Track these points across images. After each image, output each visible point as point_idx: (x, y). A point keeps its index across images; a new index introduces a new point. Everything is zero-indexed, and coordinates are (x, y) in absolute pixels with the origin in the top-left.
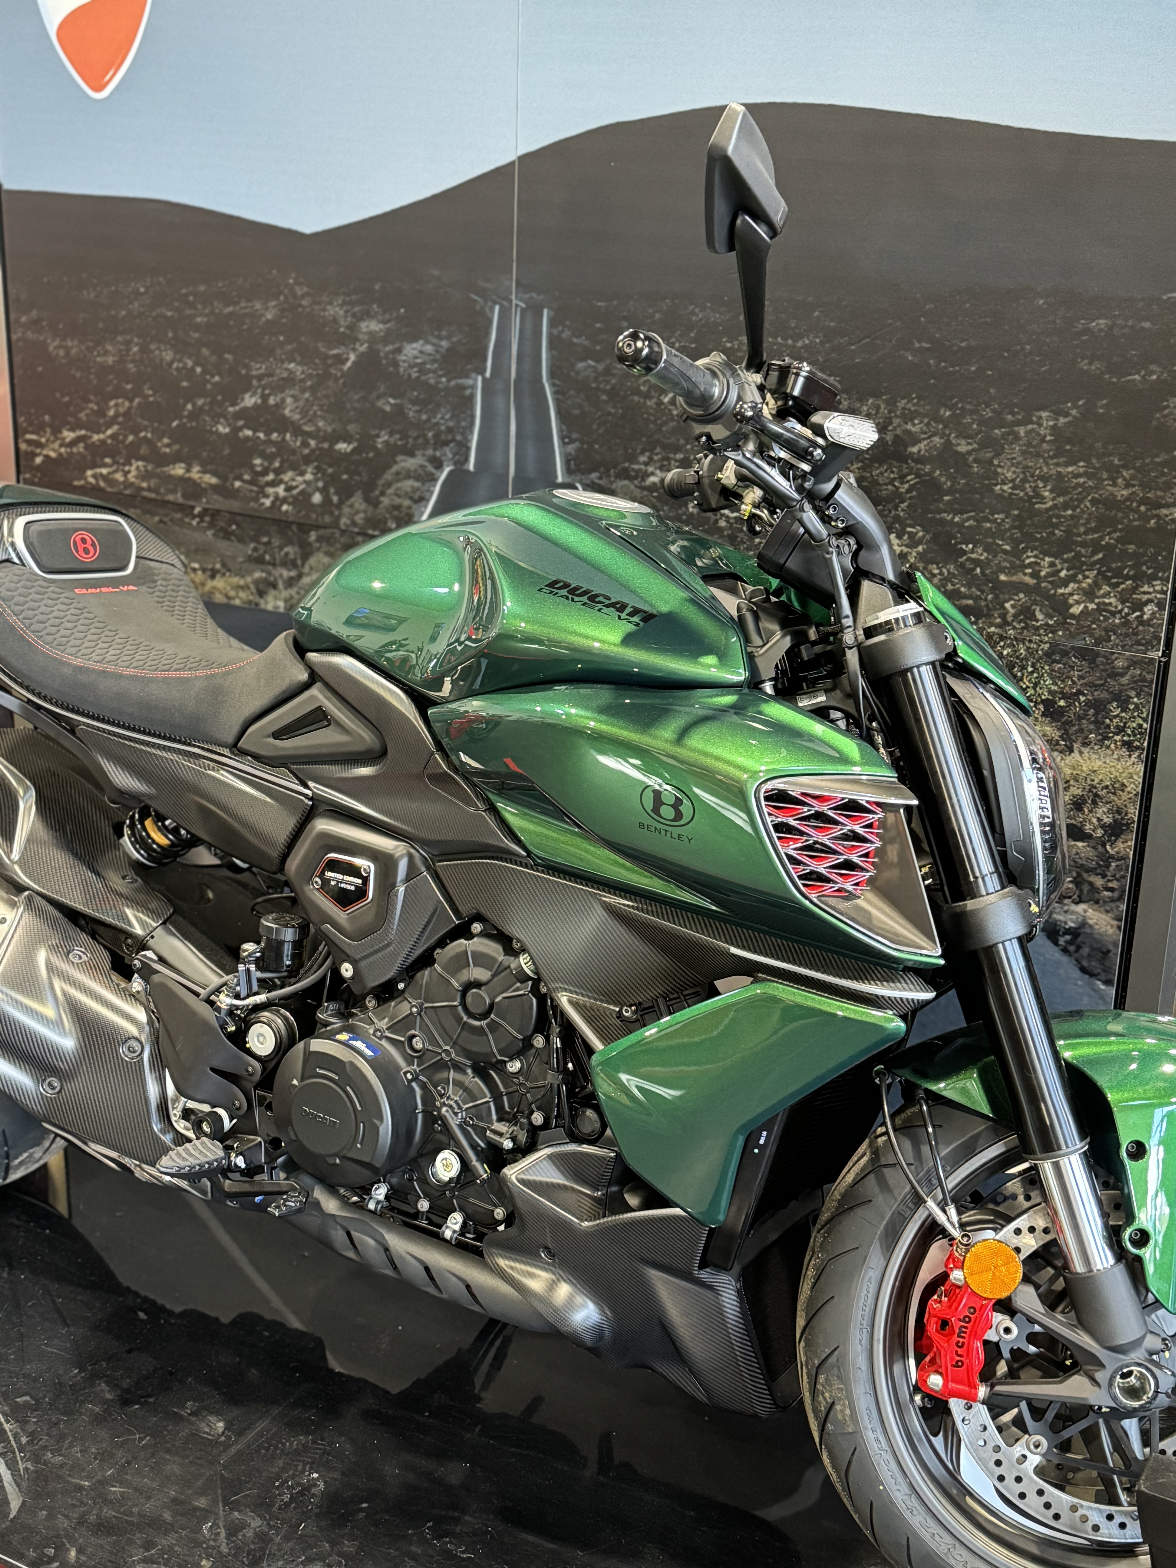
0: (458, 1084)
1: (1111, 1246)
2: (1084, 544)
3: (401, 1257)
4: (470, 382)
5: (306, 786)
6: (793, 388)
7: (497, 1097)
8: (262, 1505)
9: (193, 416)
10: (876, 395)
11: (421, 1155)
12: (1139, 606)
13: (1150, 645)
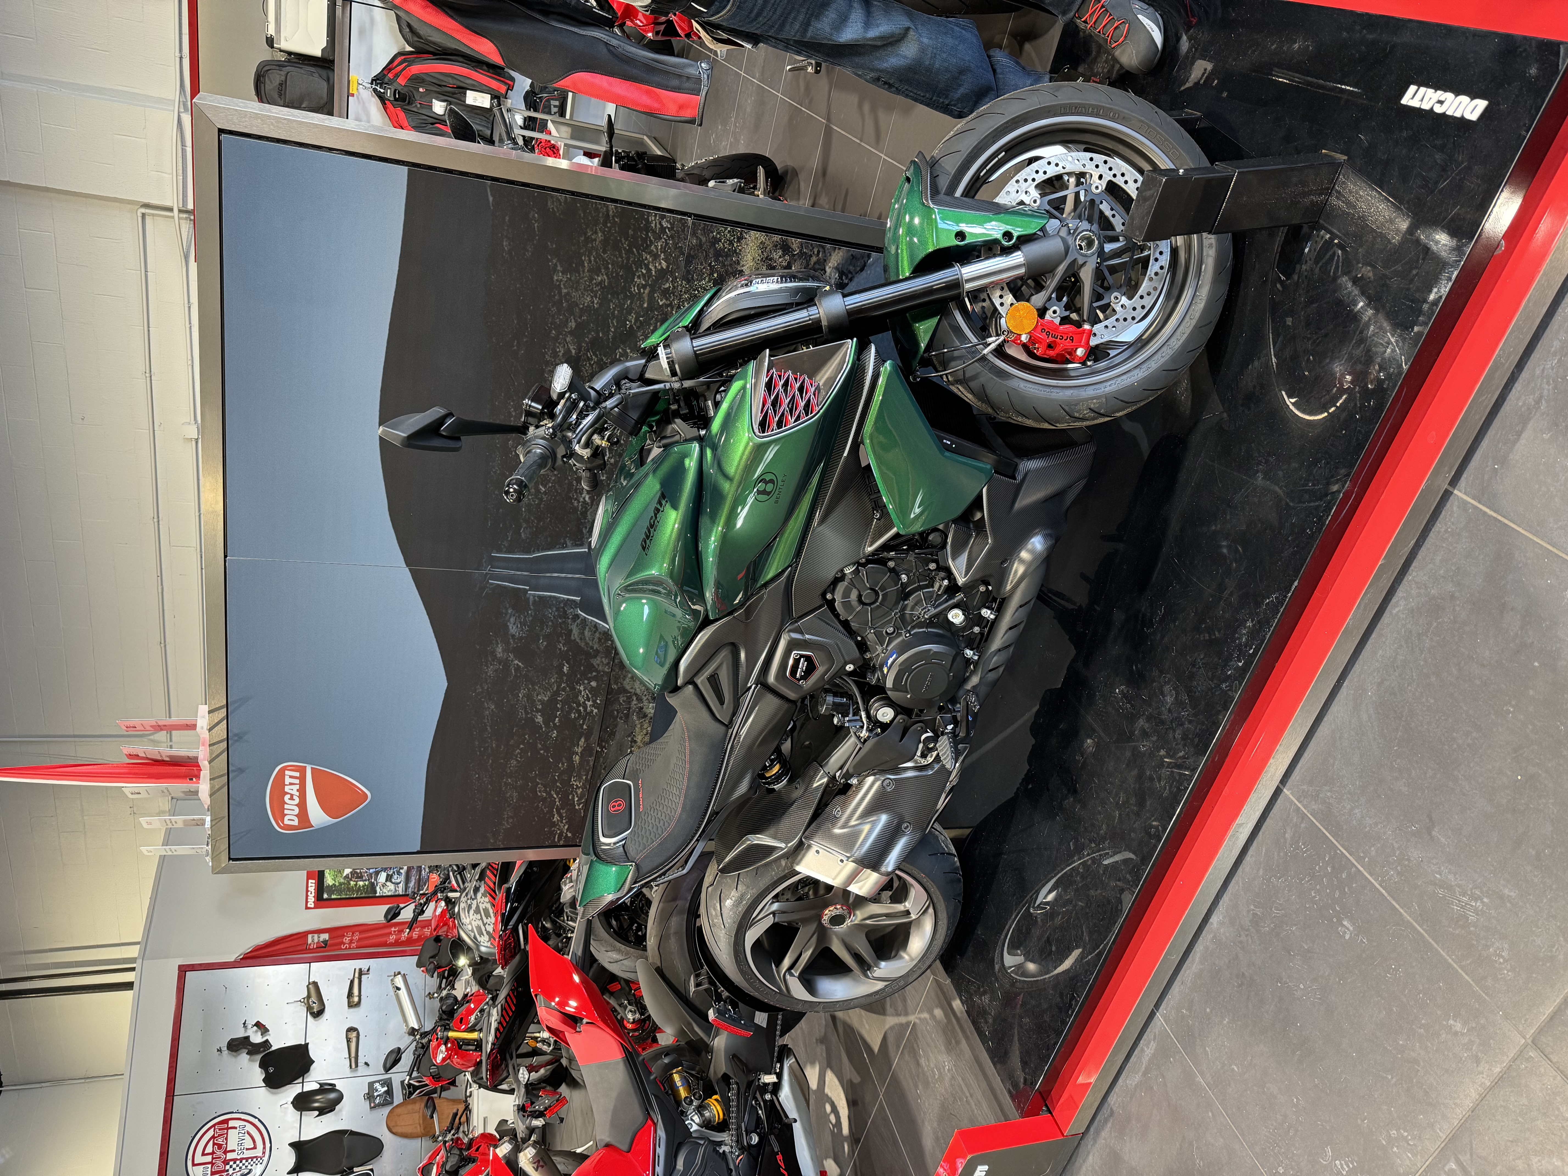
0: (912, 609)
1: (1012, 253)
2: (628, 259)
3: (1004, 642)
4: (531, 597)
5: (750, 687)
6: (538, 409)
7: (920, 588)
8: (1132, 718)
9: (547, 749)
10: (543, 371)
11: (950, 630)
12: (663, 229)
13: (684, 224)
